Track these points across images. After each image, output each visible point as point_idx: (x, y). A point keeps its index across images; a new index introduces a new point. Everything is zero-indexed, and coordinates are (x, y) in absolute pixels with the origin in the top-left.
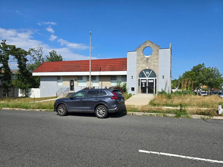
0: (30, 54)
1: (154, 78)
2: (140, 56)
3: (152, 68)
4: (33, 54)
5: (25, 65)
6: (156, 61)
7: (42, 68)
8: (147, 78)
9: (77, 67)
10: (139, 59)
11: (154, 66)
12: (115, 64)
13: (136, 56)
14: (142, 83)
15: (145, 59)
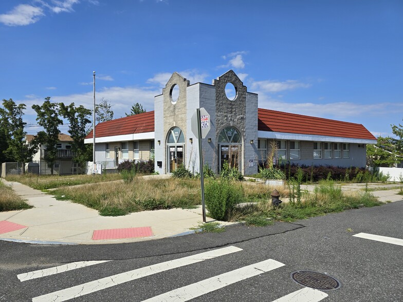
1: (183, 144)
2: (167, 102)
3: (179, 124)
6: (183, 110)
8: (176, 144)
10: (166, 108)
11: (182, 120)
13: (163, 104)
14: (170, 152)
15: (172, 109)
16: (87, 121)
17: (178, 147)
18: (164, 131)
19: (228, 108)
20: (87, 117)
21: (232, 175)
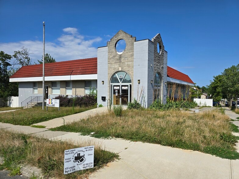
0: (16, 58)
1: (128, 84)
2: (112, 52)
3: (126, 69)
4: (20, 58)
5: (5, 71)
6: (130, 59)
7: (19, 73)
8: (121, 84)
9: (50, 71)
10: (111, 57)
11: (129, 66)
12: (89, 66)
13: (107, 54)
14: (114, 90)
15: (117, 57)
16: (8, 64)
17: (122, 86)
18: (109, 74)
19: (158, 60)
20: (8, 61)
21: (175, 106)
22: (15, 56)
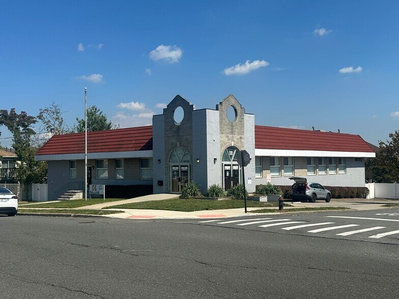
0: (42, 120)
1: (188, 164)
2: (169, 123)
3: (184, 144)
4: (46, 120)
6: (189, 132)
7: (49, 147)
10: (168, 128)
11: (187, 140)
14: (173, 172)
15: (175, 130)
18: (165, 151)
22: (40, 117)
